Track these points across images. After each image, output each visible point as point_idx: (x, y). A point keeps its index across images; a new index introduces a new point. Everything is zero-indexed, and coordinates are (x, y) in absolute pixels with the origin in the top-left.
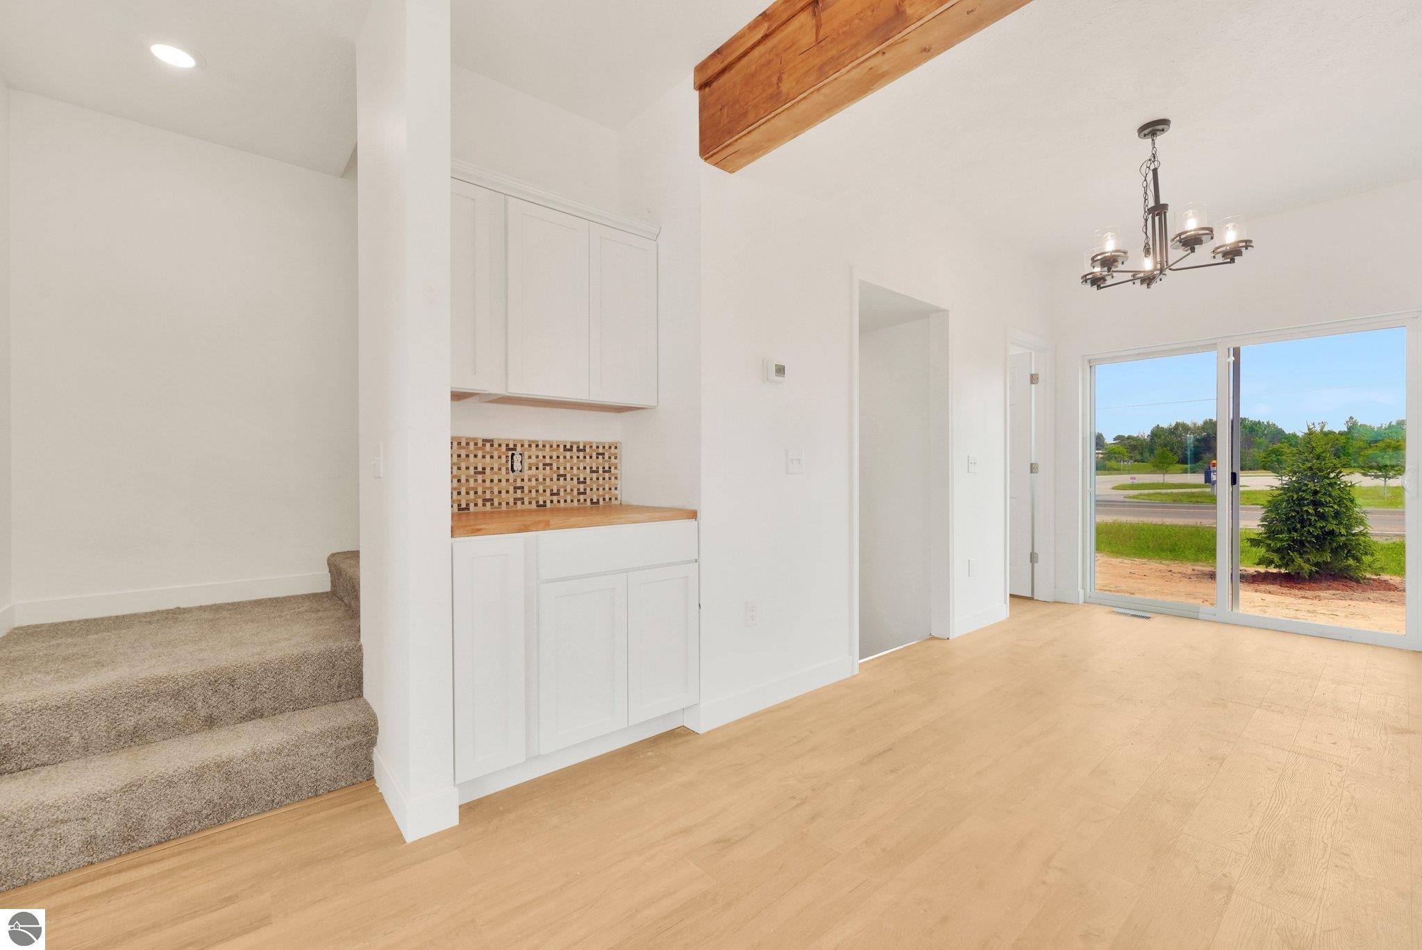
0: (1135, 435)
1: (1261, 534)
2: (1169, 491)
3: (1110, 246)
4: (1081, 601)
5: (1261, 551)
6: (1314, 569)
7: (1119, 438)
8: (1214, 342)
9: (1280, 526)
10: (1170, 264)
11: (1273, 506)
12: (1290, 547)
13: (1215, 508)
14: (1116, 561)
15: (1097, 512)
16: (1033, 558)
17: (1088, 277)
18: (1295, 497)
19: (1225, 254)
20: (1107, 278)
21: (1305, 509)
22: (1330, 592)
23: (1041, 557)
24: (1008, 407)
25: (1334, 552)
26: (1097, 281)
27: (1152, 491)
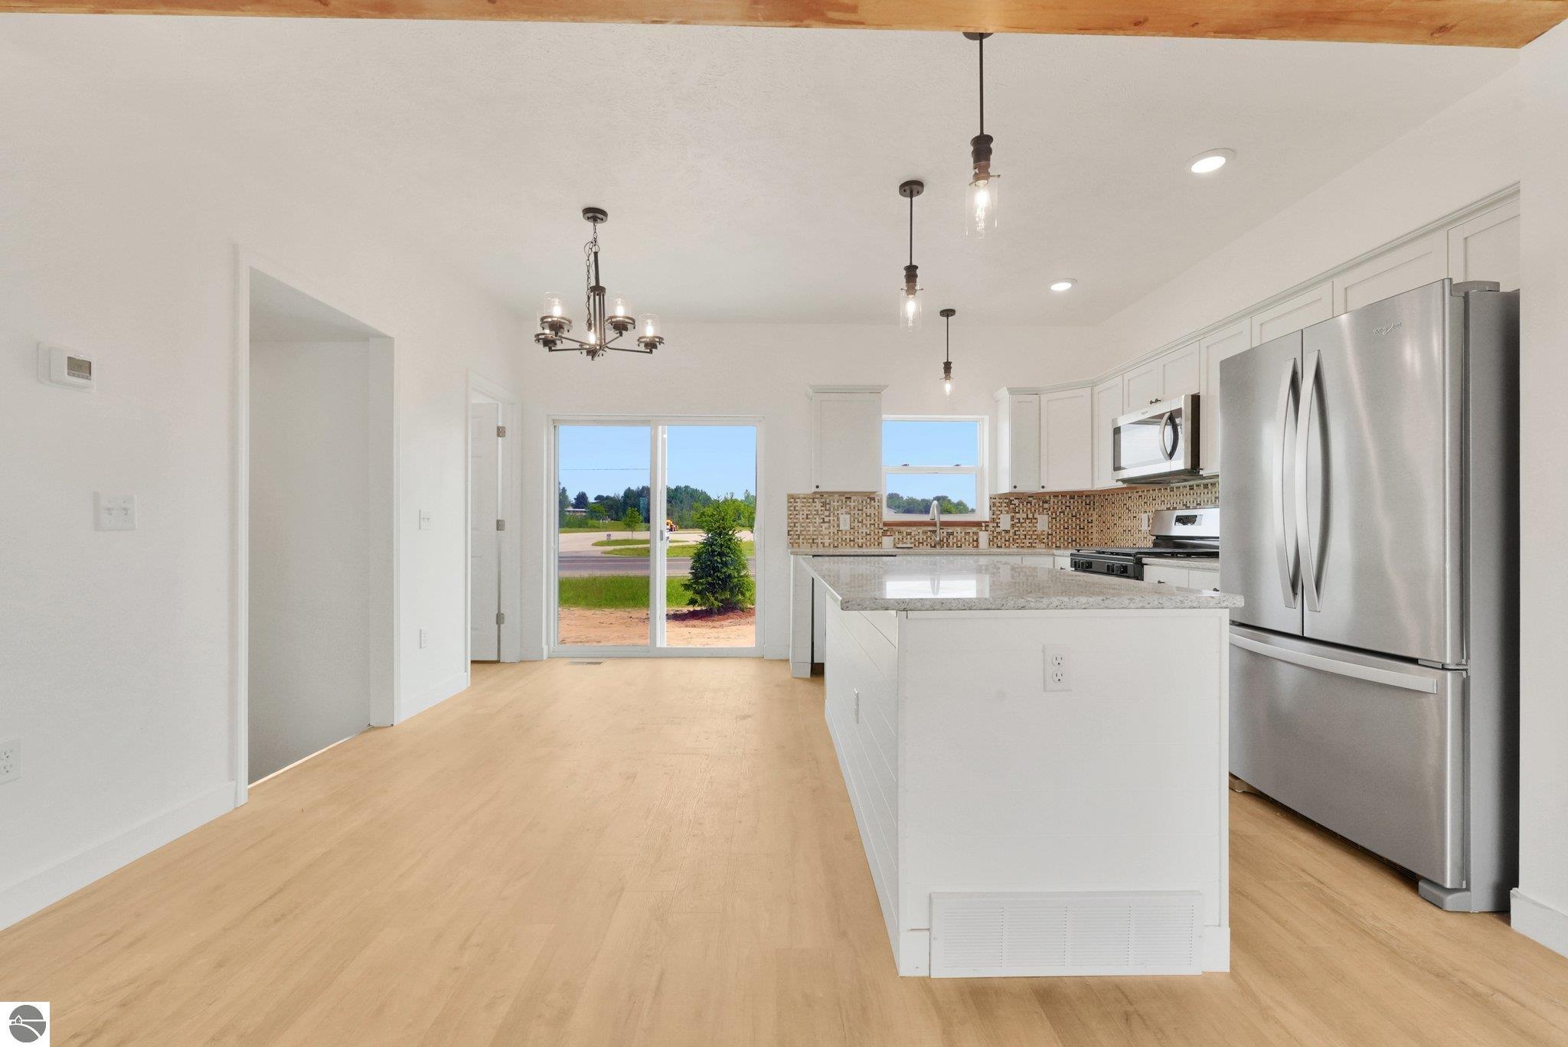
0: (612, 495)
1: (690, 579)
2: (636, 546)
3: (557, 312)
4: (545, 656)
5: (690, 594)
6: (720, 604)
7: (599, 498)
8: (648, 419)
9: (701, 573)
10: (607, 342)
11: (698, 557)
12: (707, 589)
13: (648, 561)
14: (589, 613)
15: (560, 568)
16: (500, 619)
17: (540, 337)
18: (710, 549)
19: (647, 345)
20: (558, 342)
21: (716, 558)
22: (729, 621)
23: (507, 620)
24: (470, 459)
25: (731, 591)
26: (549, 343)
27: (623, 547)
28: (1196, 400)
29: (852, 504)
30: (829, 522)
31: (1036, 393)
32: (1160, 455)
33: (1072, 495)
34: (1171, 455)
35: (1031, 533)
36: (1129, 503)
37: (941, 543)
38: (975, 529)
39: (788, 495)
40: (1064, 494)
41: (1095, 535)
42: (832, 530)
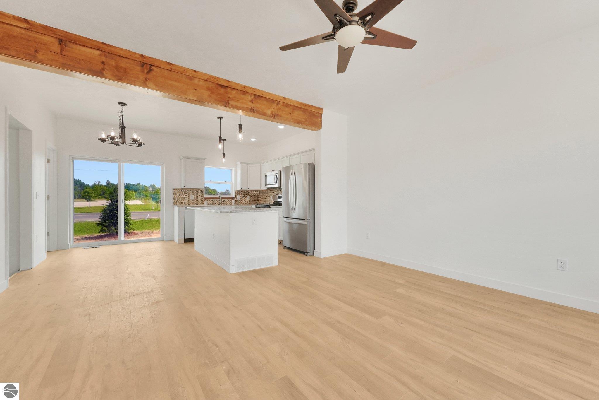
1: (100, 221)
4: (69, 247)
5: (101, 228)
9: (107, 218)
16: (48, 234)
18: (112, 208)
23: (51, 235)
28: (280, 172)
29: (194, 192)
30: (187, 197)
31: (247, 164)
32: (274, 183)
33: (256, 191)
34: (276, 183)
35: (245, 200)
36: (269, 193)
37: (221, 203)
38: (231, 199)
39: (173, 189)
40: (254, 191)
41: (261, 201)
42: (188, 200)
